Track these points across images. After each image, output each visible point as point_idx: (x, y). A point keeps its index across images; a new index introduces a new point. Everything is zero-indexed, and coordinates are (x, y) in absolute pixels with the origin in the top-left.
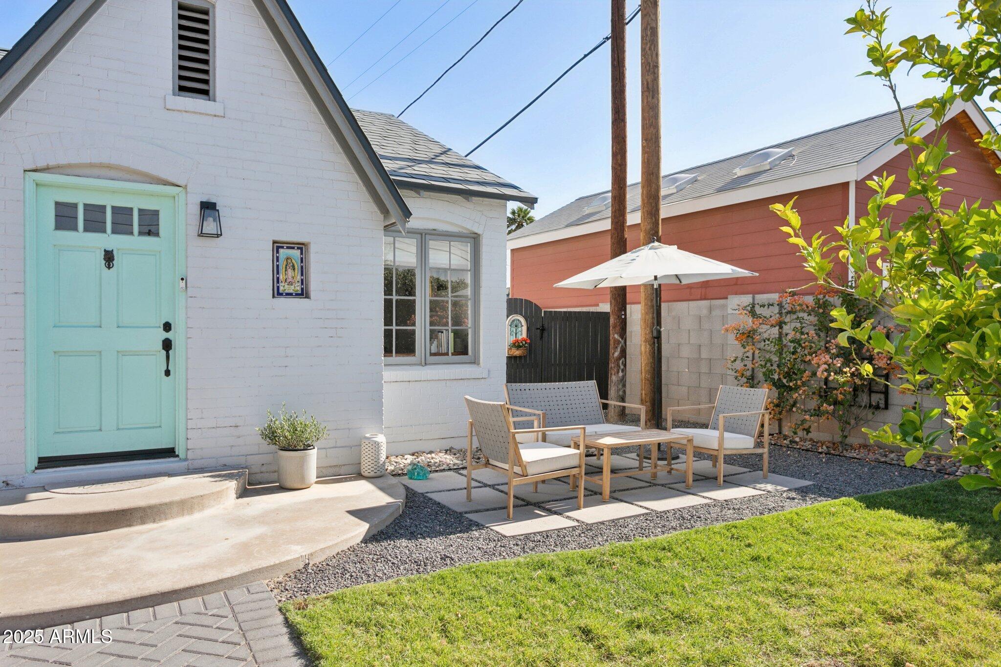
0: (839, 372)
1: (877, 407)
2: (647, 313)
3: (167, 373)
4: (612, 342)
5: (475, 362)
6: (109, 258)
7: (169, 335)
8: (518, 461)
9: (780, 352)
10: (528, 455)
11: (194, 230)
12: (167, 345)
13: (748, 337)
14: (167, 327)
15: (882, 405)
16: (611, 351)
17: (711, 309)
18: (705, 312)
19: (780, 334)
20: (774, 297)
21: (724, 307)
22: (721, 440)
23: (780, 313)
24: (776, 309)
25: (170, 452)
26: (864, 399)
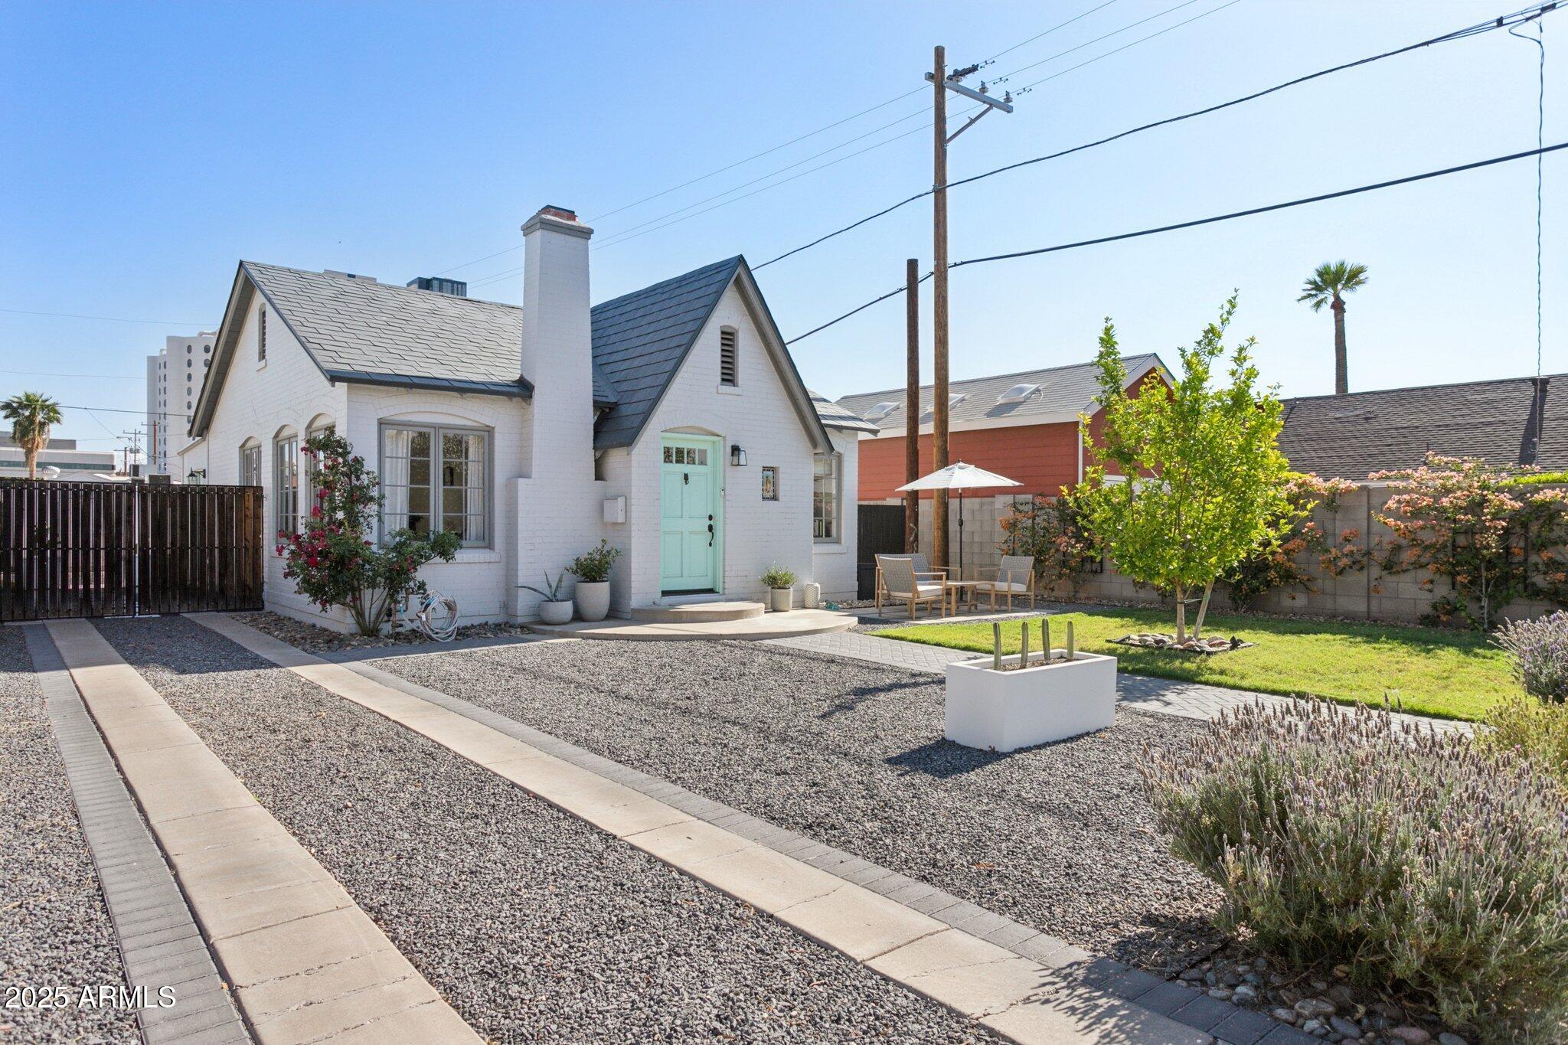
0: (1073, 547)
1: (1096, 572)
2: (939, 508)
3: (710, 545)
4: (907, 530)
5: (838, 541)
6: (686, 477)
7: (711, 522)
8: (916, 592)
9: (1033, 536)
10: (921, 588)
11: (728, 462)
12: (710, 528)
13: (1012, 526)
14: (710, 518)
15: (1099, 571)
16: (907, 536)
17: (982, 505)
18: (977, 507)
19: (1033, 523)
20: (1030, 497)
21: (993, 503)
22: (1009, 587)
23: (1033, 509)
24: (1030, 507)
25: (711, 591)
26: (1088, 566)
